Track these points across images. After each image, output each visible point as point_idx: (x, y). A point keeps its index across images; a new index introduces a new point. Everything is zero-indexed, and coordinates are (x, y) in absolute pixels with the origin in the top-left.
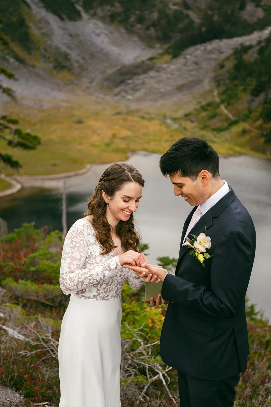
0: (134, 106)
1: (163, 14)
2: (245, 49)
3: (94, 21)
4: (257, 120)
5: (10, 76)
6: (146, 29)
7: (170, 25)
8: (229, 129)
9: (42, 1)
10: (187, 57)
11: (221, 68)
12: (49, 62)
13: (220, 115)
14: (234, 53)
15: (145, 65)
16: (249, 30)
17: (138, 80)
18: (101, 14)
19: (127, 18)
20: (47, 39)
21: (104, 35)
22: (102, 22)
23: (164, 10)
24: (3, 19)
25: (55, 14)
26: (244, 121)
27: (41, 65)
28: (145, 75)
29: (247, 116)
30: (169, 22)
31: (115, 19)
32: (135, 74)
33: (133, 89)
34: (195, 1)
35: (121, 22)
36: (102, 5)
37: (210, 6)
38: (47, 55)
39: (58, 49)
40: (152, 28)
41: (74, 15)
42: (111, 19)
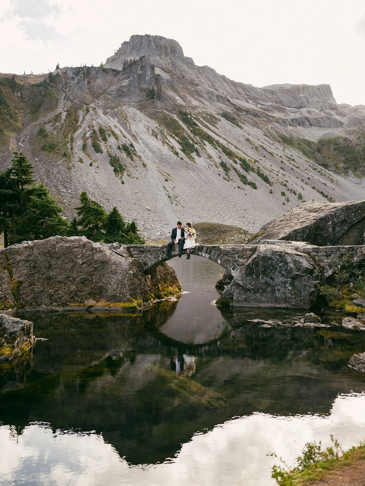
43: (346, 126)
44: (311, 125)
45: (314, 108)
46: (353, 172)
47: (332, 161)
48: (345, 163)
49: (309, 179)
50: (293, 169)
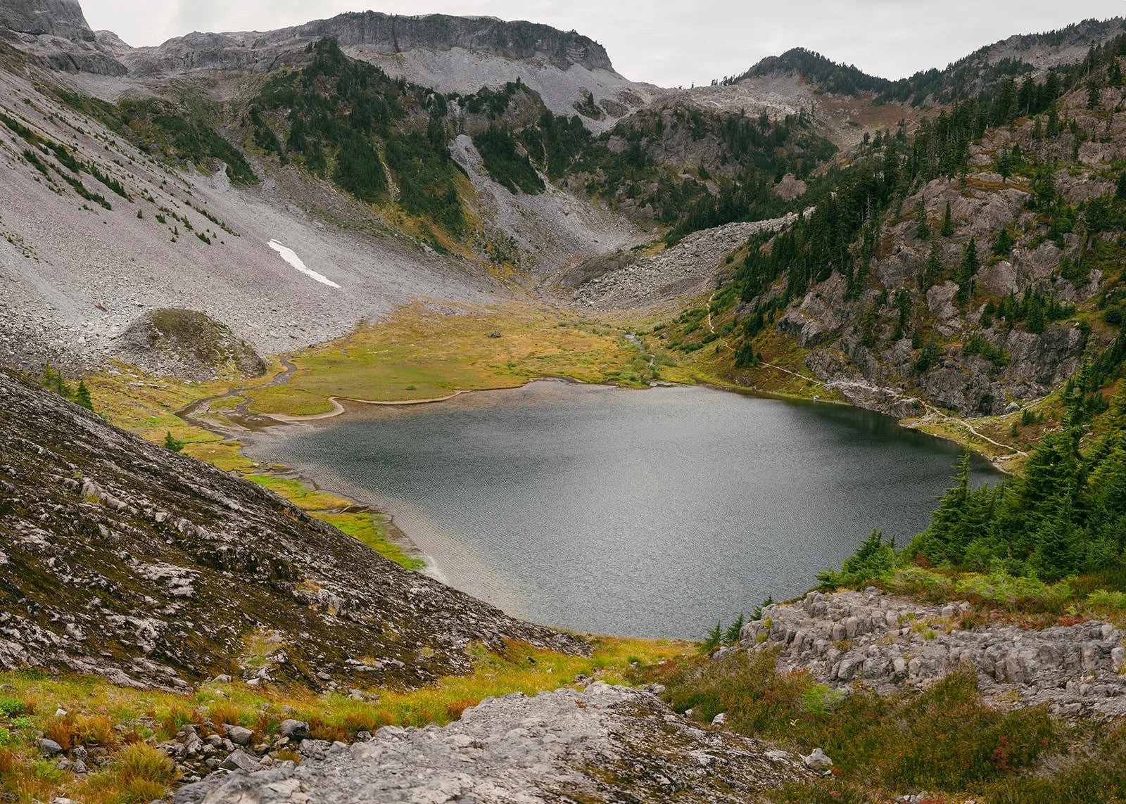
0: (594, 315)
1: (667, 185)
2: (765, 236)
3: (562, 194)
4: (739, 335)
6: (639, 206)
7: (676, 201)
8: (701, 347)
9: (487, 167)
10: (686, 246)
11: (728, 262)
12: (486, 252)
13: (701, 328)
14: (750, 242)
15: (621, 257)
16: (784, 210)
17: (608, 279)
18: (575, 184)
19: (613, 190)
20: (487, 220)
21: (575, 214)
22: (574, 195)
23: (669, 179)
24: (425, 192)
25: (504, 185)
26: (724, 336)
27: (472, 256)
28: (620, 272)
29: (730, 330)
30: (675, 197)
31: (595, 191)
32: (606, 270)
33: (597, 291)
34: (717, 168)
35: (603, 195)
36: (576, 172)
37: (740, 175)
38: (484, 243)
39: (501, 233)
40: (648, 205)
41: (534, 186)
42: (587, 192)
43: (134, 73)
44: (78, 69)
45: (63, 36)
46: (195, 164)
47: (154, 143)
48: (178, 147)
49: (165, 183)
50: (131, 163)
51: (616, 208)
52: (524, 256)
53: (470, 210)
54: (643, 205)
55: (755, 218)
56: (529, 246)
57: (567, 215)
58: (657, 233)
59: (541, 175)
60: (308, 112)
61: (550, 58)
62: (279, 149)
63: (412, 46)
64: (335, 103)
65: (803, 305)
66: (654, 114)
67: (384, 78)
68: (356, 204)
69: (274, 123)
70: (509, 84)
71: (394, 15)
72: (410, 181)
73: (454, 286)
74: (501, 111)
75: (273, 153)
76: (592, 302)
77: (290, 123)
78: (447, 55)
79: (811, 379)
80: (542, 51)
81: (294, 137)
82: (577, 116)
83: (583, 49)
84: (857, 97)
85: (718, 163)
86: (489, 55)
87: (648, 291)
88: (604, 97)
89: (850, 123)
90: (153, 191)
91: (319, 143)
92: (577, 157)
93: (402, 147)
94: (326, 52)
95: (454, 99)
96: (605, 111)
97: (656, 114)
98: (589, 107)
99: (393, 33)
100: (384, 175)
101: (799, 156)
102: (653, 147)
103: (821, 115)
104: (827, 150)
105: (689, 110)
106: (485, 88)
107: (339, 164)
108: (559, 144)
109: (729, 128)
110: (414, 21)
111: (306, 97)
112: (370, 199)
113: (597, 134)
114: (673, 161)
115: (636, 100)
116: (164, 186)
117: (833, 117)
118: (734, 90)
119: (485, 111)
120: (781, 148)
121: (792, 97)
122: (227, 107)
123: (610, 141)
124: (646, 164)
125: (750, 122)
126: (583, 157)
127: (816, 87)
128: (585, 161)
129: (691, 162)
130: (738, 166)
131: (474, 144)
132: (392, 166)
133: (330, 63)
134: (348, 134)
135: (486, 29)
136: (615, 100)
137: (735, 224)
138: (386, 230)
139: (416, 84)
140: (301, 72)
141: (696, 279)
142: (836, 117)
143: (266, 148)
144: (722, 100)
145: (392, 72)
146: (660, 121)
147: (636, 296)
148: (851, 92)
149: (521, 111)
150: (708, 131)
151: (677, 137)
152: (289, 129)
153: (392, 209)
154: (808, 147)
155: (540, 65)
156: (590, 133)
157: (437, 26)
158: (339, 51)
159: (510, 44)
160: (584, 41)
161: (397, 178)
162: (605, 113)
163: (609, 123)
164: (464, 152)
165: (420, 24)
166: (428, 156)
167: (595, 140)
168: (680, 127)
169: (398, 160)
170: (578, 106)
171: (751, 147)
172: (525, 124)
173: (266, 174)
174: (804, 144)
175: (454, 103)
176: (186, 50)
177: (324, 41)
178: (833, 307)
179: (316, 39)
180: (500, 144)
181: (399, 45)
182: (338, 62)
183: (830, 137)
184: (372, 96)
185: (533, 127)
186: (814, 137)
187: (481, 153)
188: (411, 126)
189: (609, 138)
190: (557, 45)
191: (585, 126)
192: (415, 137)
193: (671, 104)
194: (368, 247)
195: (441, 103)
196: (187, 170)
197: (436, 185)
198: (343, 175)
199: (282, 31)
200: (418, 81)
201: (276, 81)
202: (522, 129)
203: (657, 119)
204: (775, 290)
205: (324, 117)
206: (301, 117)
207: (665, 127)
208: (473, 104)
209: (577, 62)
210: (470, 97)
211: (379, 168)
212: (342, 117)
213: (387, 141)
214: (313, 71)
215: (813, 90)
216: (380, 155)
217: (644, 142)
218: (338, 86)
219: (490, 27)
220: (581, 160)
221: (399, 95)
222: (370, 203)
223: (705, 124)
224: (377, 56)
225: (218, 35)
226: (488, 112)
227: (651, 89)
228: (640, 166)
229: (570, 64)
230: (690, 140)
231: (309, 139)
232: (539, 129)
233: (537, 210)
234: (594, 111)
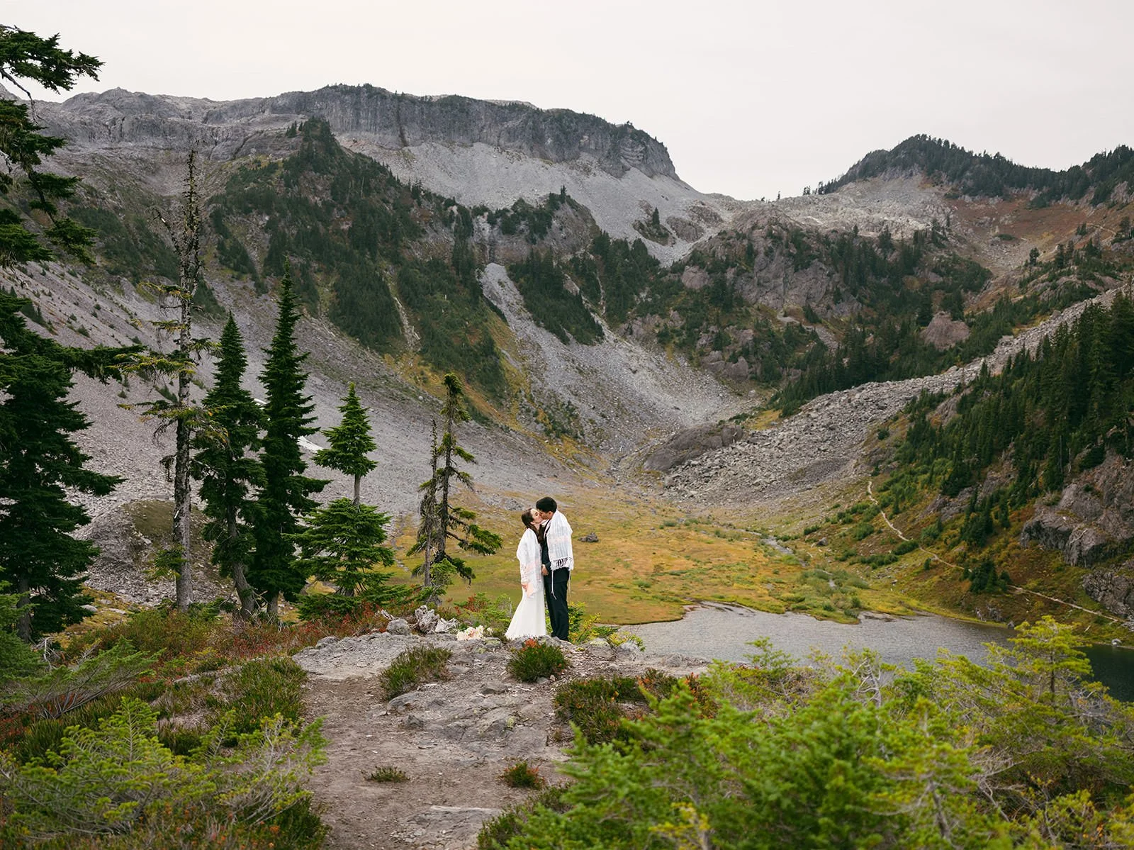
0: (701, 511)
1: (764, 332)
2: (932, 401)
3: (625, 344)
4: (954, 545)
5: (468, 458)
6: (729, 361)
7: (777, 353)
8: (895, 560)
9: (529, 308)
10: (813, 415)
11: (881, 438)
12: (537, 422)
13: (880, 532)
14: (909, 410)
15: (725, 430)
16: (941, 362)
17: (710, 460)
18: (642, 331)
19: (693, 338)
20: (534, 378)
21: (645, 371)
22: (642, 345)
23: (767, 325)
24: (453, 340)
25: (553, 331)
26: (928, 545)
27: (519, 426)
28: (725, 450)
29: (935, 537)
30: (776, 348)
31: (669, 341)
32: (706, 448)
33: (699, 476)
34: (828, 308)
35: (680, 346)
36: (643, 316)
37: (859, 316)
38: (534, 410)
39: (555, 397)
40: (742, 359)
41: (590, 334)
42: (660, 342)
46: (134, 284)
49: (98, 307)
50: (44, 274)
51: (698, 363)
52: (588, 428)
53: (511, 364)
54: (734, 359)
55: (901, 376)
56: (593, 414)
57: (635, 372)
58: (754, 399)
59: (597, 319)
60: (292, 223)
61: (599, 161)
62: (252, 271)
63: (423, 139)
64: (329, 212)
65: (1062, 503)
66: (741, 236)
67: (393, 182)
68: (363, 354)
69: (244, 235)
70: (552, 195)
71: (400, 93)
72: (434, 325)
73: (506, 468)
74: (543, 233)
75: (245, 276)
76: (693, 492)
77: (268, 236)
78: (468, 153)
79: (1100, 614)
80: (589, 151)
81: (274, 255)
82: (640, 240)
83: (641, 148)
84: (1007, 198)
85: (829, 300)
86: (522, 156)
87: (773, 477)
88: (672, 214)
89: (1001, 236)
90: (84, 319)
91: (309, 266)
92: (643, 295)
93: (420, 277)
94: (316, 138)
95: (482, 215)
96: (673, 232)
97: (744, 237)
98: (653, 227)
99: (398, 118)
100: (398, 316)
101: (938, 287)
102: (741, 281)
103: (957, 228)
104: (977, 278)
105: (787, 230)
106: (521, 201)
107: (337, 297)
108: (619, 278)
109: (841, 253)
110: (426, 102)
111: (290, 201)
112: (380, 346)
113: (667, 264)
114: (769, 300)
115: (714, 218)
116: (98, 312)
117: (975, 230)
118: (835, 200)
119: (523, 231)
120: (911, 278)
121: (915, 204)
122: (176, 205)
123: (685, 273)
124: (735, 304)
125: (867, 242)
126: (651, 294)
127: (948, 190)
128: (655, 300)
129: (793, 301)
130: (856, 305)
131: (510, 276)
132: (408, 303)
133: (321, 154)
134: (348, 257)
135: (518, 119)
136: (686, 218)
137: (875, 384)
138: (406, 390)
139: (433, 191)
140: (281, 165)
141: (837, 461)
142: (980, 229)
143: (236, 269)
144: (822, 214)
145: (401, 173)
146: (750, 246)
147: (758, 484)
148: (998, 191)
149: (567, 233)
150: (814, 257)
151: (773, 267)
152: (266, 244)
153: (411, 362)
154: (948, 273)
155: (587, 171)
156: (657, 263)
157: (455, 111)
158: (334, 140)
159: (549, 141)
160: (641, 137)
161: (416, 319)
162: (674, 235)
163: (679, 251)
164: (497, 287)
165: (434, 109)
166: (454, 290)
167: (665, 272)
168: (777, 253)
169: (416, 295)
170: (640, 227)
171: (871, 278)
172: (574, 250)
173: (236, 305)
174: (943, 270)
175: (482, 222)
176: (111, 114)
177: (313, 122)
178: (1119, 507)
179: (301, 119)
180: (543, 277)
181: (406, 135)
182: (332, 154)
183: (977, 258)
184: (378, 205)
185: (585, 254)
186: (956, 260)
187: (519, 288)
188: (429, 249)
189: (683, 270)
190: (608, 145)
191: (651, 253)
192: (436, 265)
193: (763, 221)
194: (387, 414)
195: (466, 219)
196: (122, 292)
197: (468, 331)
198: (343, 313)
199: (246, 103)
200: (434, 189)
201: (245, 174)
202: (570, 257)
203: (745, 242)
204: (993, 479)
205: (315, 231)
206: (283, 227)
207: (757, 254)
208: (507, 221)
209: (634, 166)
210: (502, 213)
211: (391, 304)
212: (338, 232)
213: (400, 269)
214: (298, 164)
215: (943, 193)
216: (391, 286)
217: (730, 274)
218: (333, 187)
219: (523, 116)
220: (649, 300)
221: (413, 206)
222: (382, 353)
223: (809, 248)
224: (376, 149)
225: (154, 98)
226: (527, 233)
227: (729, 203)
228: (727, 307)
229: (625, 169)
230: (790, 270)
231: (296, 260)
232: (592, 257)
233: (597, 366)
234: (660, 234)
